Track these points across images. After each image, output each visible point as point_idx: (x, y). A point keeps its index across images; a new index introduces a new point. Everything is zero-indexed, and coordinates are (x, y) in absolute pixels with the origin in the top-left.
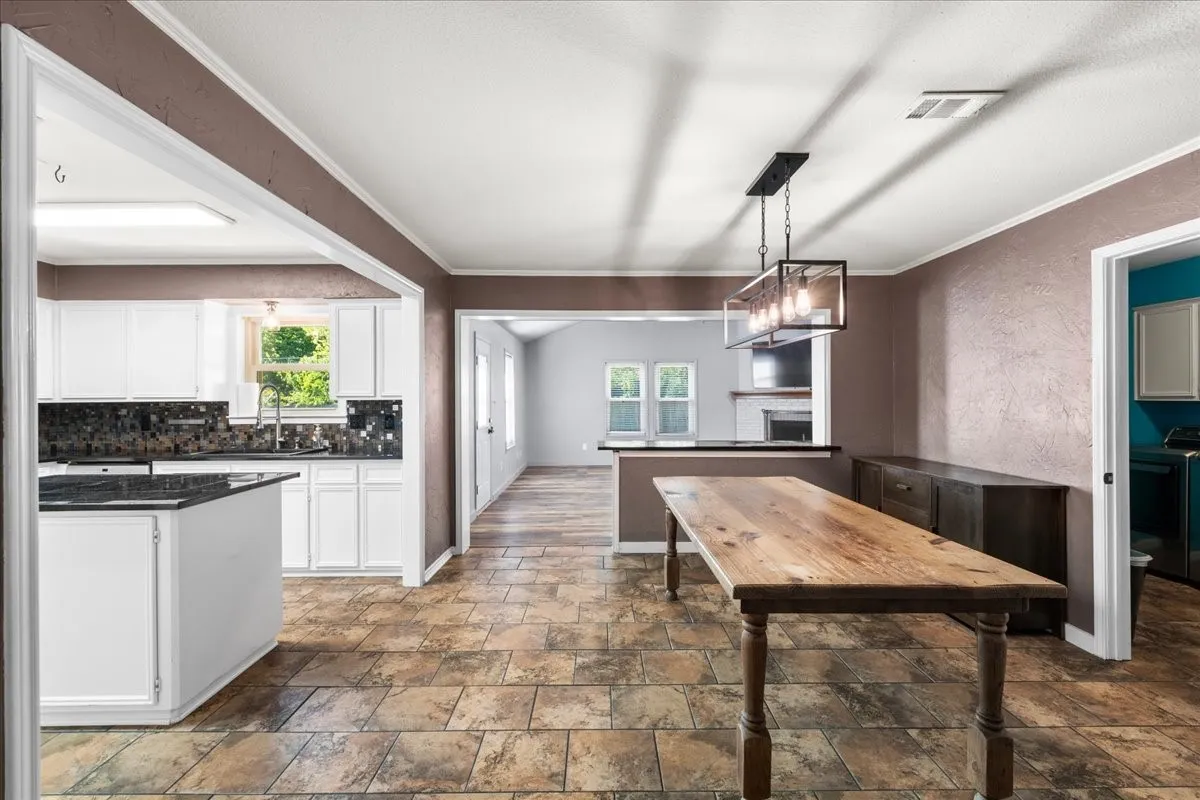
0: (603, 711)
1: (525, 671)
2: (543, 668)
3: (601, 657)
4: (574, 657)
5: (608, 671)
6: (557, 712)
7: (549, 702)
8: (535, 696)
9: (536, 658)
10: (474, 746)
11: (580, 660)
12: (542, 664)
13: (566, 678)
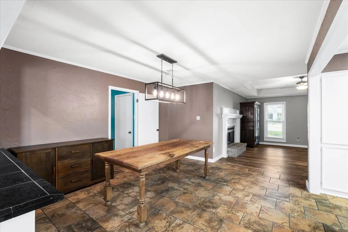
0: (218, 196)
1: (235, 214)
2: (228, 212)
3: (206, 209)
4: (215, 212)
5: (208, 204)
6: (229, 200)
7: (231, 203)
8: (234, 205)
9: (229, 218)
10: (252, 199)
11: (214, 211)
12: (229, 214)
13: (222, 207)
